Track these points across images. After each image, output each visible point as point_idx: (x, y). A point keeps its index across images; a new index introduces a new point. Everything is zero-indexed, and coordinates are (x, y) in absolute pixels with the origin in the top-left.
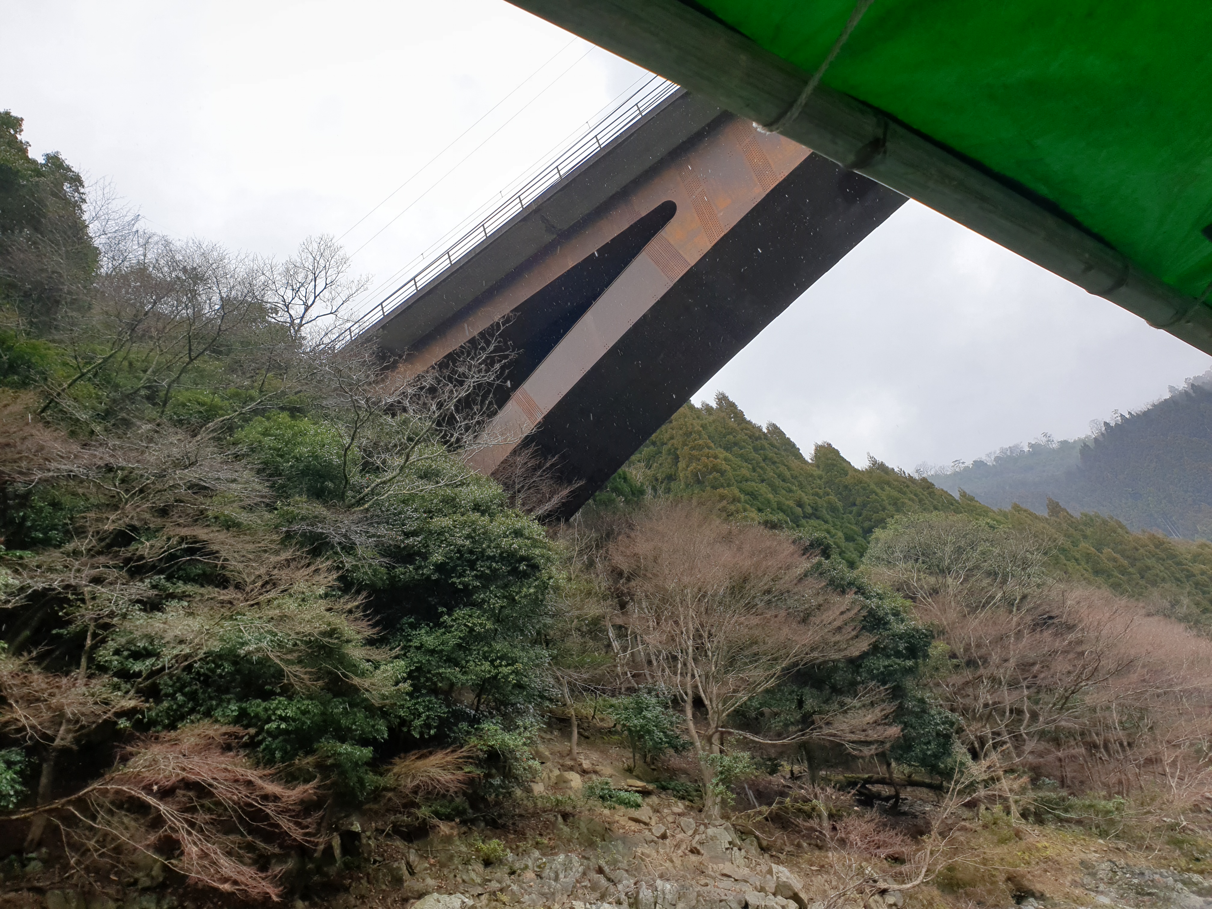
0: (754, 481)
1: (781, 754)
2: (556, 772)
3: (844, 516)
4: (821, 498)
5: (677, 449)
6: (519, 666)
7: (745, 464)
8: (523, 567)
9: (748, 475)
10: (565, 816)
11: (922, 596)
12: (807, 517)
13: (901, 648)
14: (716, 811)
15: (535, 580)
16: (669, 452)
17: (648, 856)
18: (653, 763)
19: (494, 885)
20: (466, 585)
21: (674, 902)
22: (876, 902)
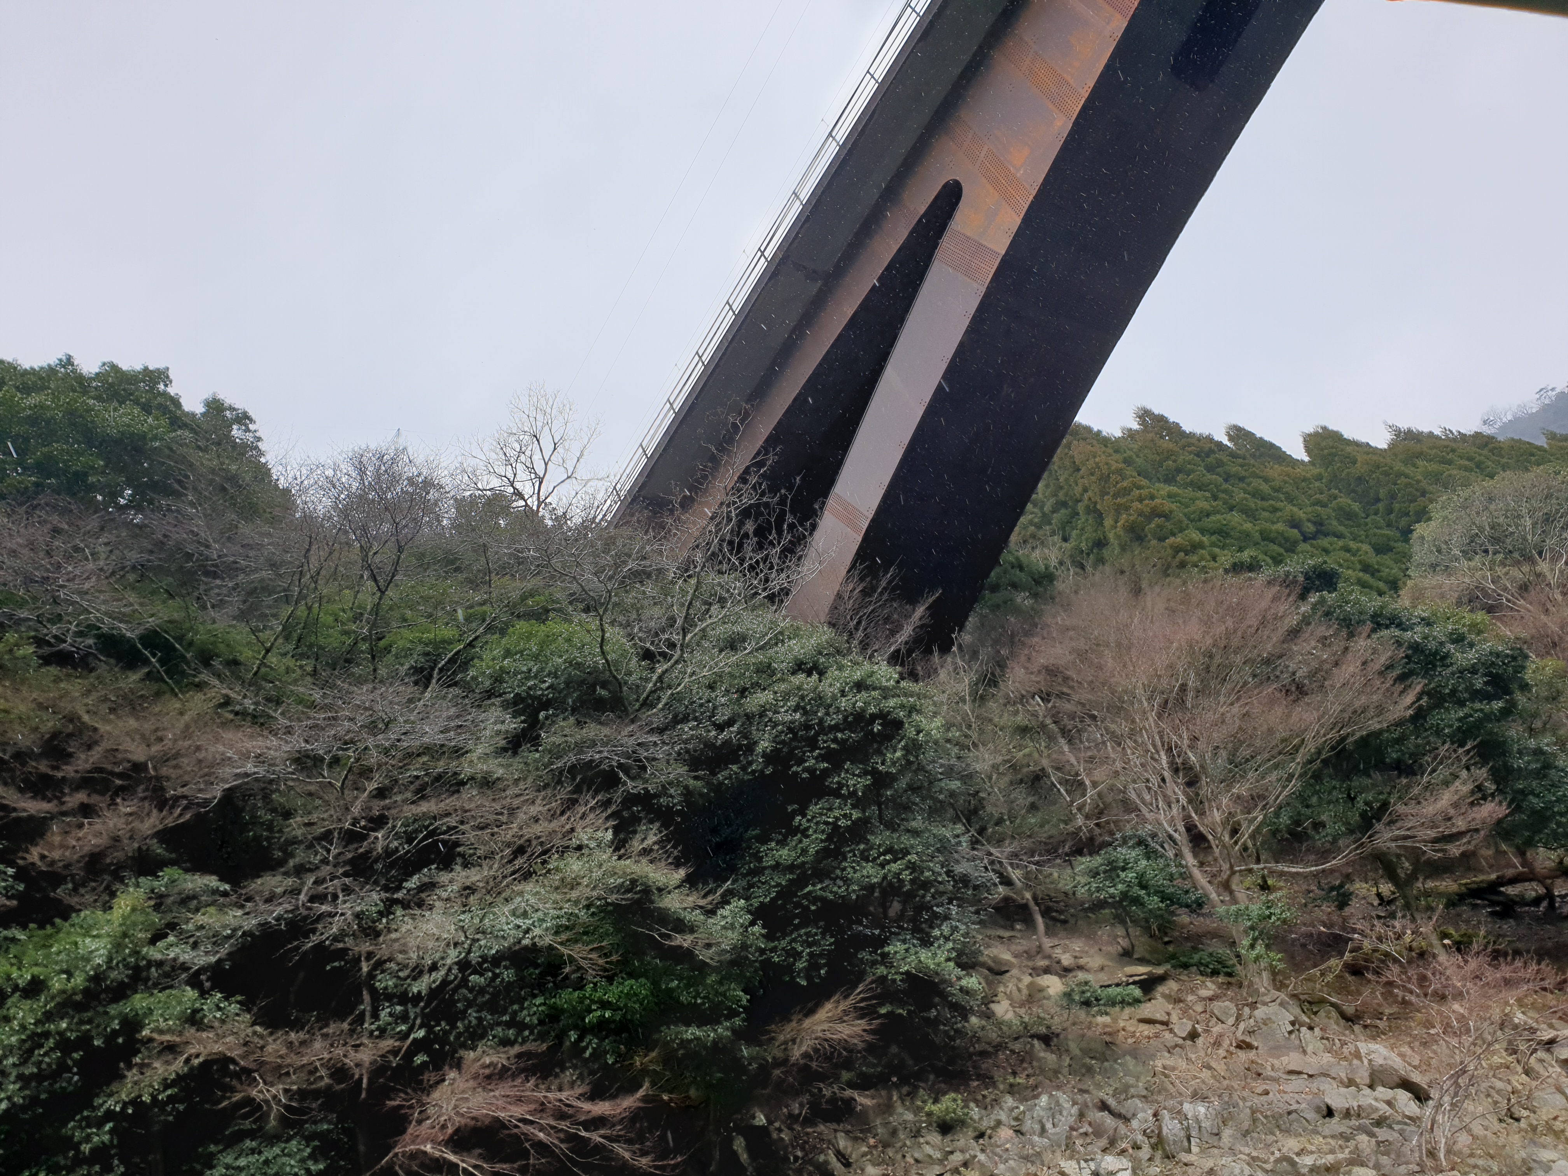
0: (1218, 512)
1: (1348, 878)
2: (1027, 979)
3: (1369, 520)
4: (1325, 506)
5: (1096, 503)
6: (913, 858)
7: (1199, 494)
8: (877, 728)
9: (1208, 507)
10: (1046, 1039)
11: (1508, 601)
12: (1310, 538)
13: (1478, 686)
14: (1263, 982)
15: (900, 741)
16: (1088, 510)
17: (1174, 1069)
18: (1166, 934)
19: (957, 1158)
20: (811, 771)
21: (1215, 1131)
22: (1541, 1061)
